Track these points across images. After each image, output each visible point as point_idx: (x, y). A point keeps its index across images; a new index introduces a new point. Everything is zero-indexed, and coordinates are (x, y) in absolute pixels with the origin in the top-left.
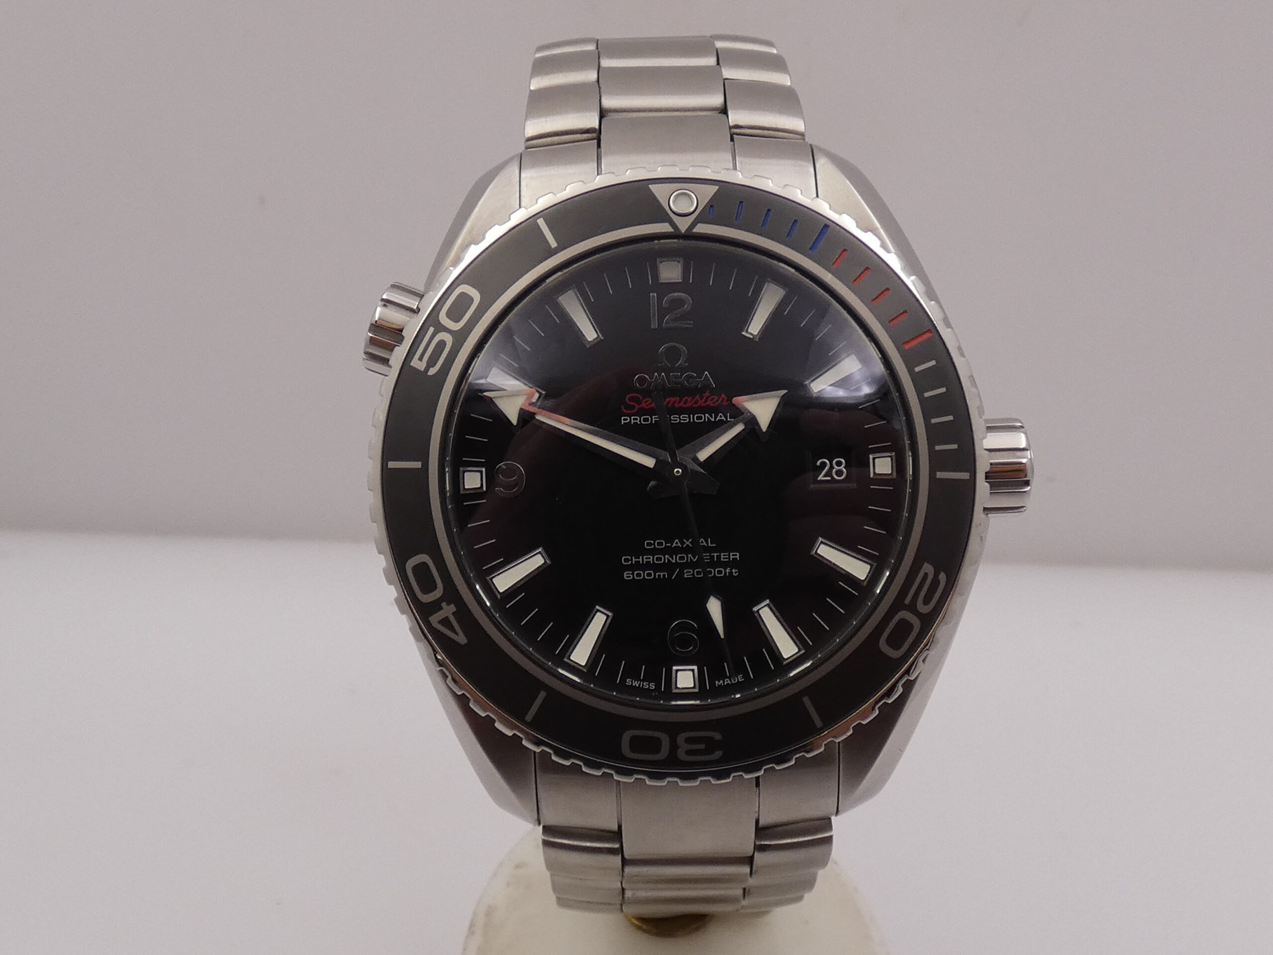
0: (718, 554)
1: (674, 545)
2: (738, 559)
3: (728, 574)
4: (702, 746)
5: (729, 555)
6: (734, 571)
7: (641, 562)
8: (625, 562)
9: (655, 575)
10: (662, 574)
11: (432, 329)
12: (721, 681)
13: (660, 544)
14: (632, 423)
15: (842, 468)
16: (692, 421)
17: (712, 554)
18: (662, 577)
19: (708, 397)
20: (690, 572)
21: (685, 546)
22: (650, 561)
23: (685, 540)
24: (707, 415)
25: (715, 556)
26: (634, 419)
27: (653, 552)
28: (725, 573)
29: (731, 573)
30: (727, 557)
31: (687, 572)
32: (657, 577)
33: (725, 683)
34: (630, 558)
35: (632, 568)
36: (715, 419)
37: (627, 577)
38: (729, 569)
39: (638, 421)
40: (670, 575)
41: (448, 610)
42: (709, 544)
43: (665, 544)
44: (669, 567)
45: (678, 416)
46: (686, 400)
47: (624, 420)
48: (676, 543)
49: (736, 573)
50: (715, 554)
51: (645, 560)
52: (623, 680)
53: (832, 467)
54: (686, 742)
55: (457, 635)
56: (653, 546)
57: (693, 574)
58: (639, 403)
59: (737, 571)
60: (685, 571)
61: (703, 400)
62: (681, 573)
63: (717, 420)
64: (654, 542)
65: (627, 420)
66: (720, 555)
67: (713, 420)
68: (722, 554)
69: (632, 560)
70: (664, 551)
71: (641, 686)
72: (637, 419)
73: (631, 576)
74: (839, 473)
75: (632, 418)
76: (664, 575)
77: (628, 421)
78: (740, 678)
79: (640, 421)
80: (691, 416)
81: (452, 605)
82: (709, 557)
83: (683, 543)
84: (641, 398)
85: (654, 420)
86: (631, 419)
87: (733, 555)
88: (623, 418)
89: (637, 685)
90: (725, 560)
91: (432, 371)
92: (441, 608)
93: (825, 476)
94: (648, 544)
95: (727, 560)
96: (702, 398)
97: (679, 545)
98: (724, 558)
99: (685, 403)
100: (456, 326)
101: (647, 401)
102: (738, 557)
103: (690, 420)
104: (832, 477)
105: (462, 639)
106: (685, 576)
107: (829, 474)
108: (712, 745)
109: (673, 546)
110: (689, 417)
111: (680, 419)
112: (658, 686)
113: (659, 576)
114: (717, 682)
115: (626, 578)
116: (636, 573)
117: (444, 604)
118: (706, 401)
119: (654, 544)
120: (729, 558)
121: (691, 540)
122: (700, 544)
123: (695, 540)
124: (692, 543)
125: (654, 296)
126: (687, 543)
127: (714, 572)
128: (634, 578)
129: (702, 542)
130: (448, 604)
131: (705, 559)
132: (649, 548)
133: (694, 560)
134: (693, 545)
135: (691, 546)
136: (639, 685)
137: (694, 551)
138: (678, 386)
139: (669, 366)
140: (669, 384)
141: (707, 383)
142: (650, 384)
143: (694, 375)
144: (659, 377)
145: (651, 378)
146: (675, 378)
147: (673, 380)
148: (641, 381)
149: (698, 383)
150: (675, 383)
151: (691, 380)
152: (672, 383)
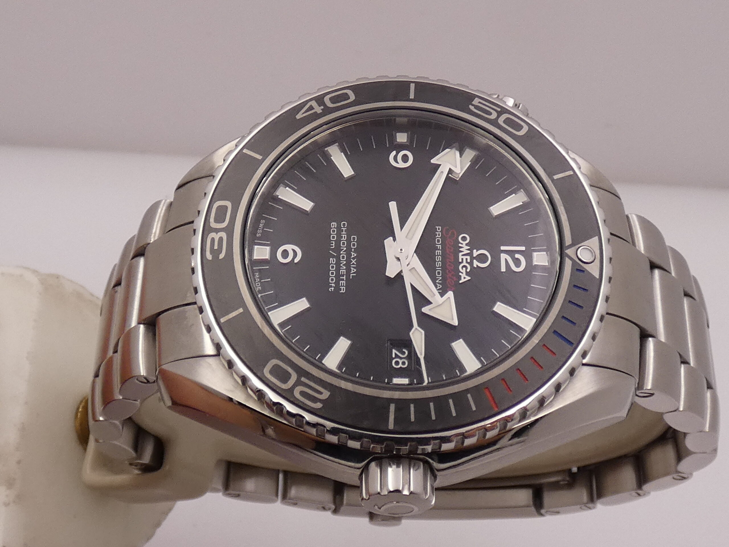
0: (345, 280)
1: (353, 253)
2: (341, 292)
3: (330, 284)
4: (216, 247)
6: (333, 288)
7: (342, 233)
8: (343, 223)
9: (333, 241)
10: (333, 245)
11: (499, 110)
12: (258, 277)
13: (354, 245)
14: (436, 233)
15: (400, 365)
16: (437, 268)
17: (345, 276)
18: (332, 245)
20: (334, 262)
21: (352, 259)
22: (342, 238)
23: (355, 260)
25: (343, 278)
26: (439, 234)
27: (349, 240)
28: (332, 283)
29: (331, 287)
30: (343, 285)
31: (334, 260)
32: (331, 242)
33: (257, 279)
34: (346, 227)
35: (339, 228)
36: (438, 283)
37: (333, 224)
38: (334, 285)
39: (438, 236)
40: (332, 250)
41: (318, 109)
42: (351, 275)
43: (354, 248)
44: (338, 249)
47: (439, 228)
49: (331, 290)
50: (345, 278)
51: (343, 235)
52: (265, 218)
53: (401, 358)
54: (220, 237)
55: (302, 114)
56: (352, 240)
57: (332, 263)
62: (333, 256)
63: (437, 284)
65: (439, 229)
66: (344, 281)
68: (344, 282)
69: (344, 227)
70: (349, 247)
72: (439, 236)
73: (333, 227)
74: (397, 363)
75: (440, 233)
76: (333, 246)
79: (438, 237)
80: (440, 269)
81: (321, 111)
82: (343, 274)
83: (354, 258)
85: (439, 246)
87: (343, 289)
88: (440, 227)
89: (260, 226)
90: (340, 284)
91: (472, 108)
92: (320, 106)
93: (396, 354)
94: (354, 238)
95: (340, 285)
97: (353, 256)
98: (342, 283)
99: (449, 265)
100: (500, 121)
102: (342, 291)
103: (437, 267)
104: (394, 358)
105: (299, 116)
106: (331, 259)
107: (397, 356)
108: (215, 253)
109: (352, 253)
110: (439, 267)
111: (438, 262)
112: (259, 238)
113: (332, 243)
114: (257, 274)
116: (335, 229)
117: (322, 107)
119: (354, 241)
120: (342, 286)
121: (355, 263)
122: (352, 268)
123: (355, 266)
124: (353, 264)
125: (523, 248)
126: (353, 262)
127: (332, 276)
128: (332, 228)
129: (353, 270)
130: (322, 109)
131: (342, 271)
132: (352, 238)
133: (341, 265)
134: (352, 265)
135: (352, 263)
136: (260, 228)
137: (348, 265)
138: (460, 261)
139: (474, 256)
140: (463, 255)
141: (462, 278)
142: (462, 244)
143: (468, 270)
144: (467, 250)
145: (467, 245)
146: (467, 259)
147: (464, 257)
148: (464, 239)
149: (462, 273)
150: (462, 259)
151: (464, 269)
152: (463, 257)
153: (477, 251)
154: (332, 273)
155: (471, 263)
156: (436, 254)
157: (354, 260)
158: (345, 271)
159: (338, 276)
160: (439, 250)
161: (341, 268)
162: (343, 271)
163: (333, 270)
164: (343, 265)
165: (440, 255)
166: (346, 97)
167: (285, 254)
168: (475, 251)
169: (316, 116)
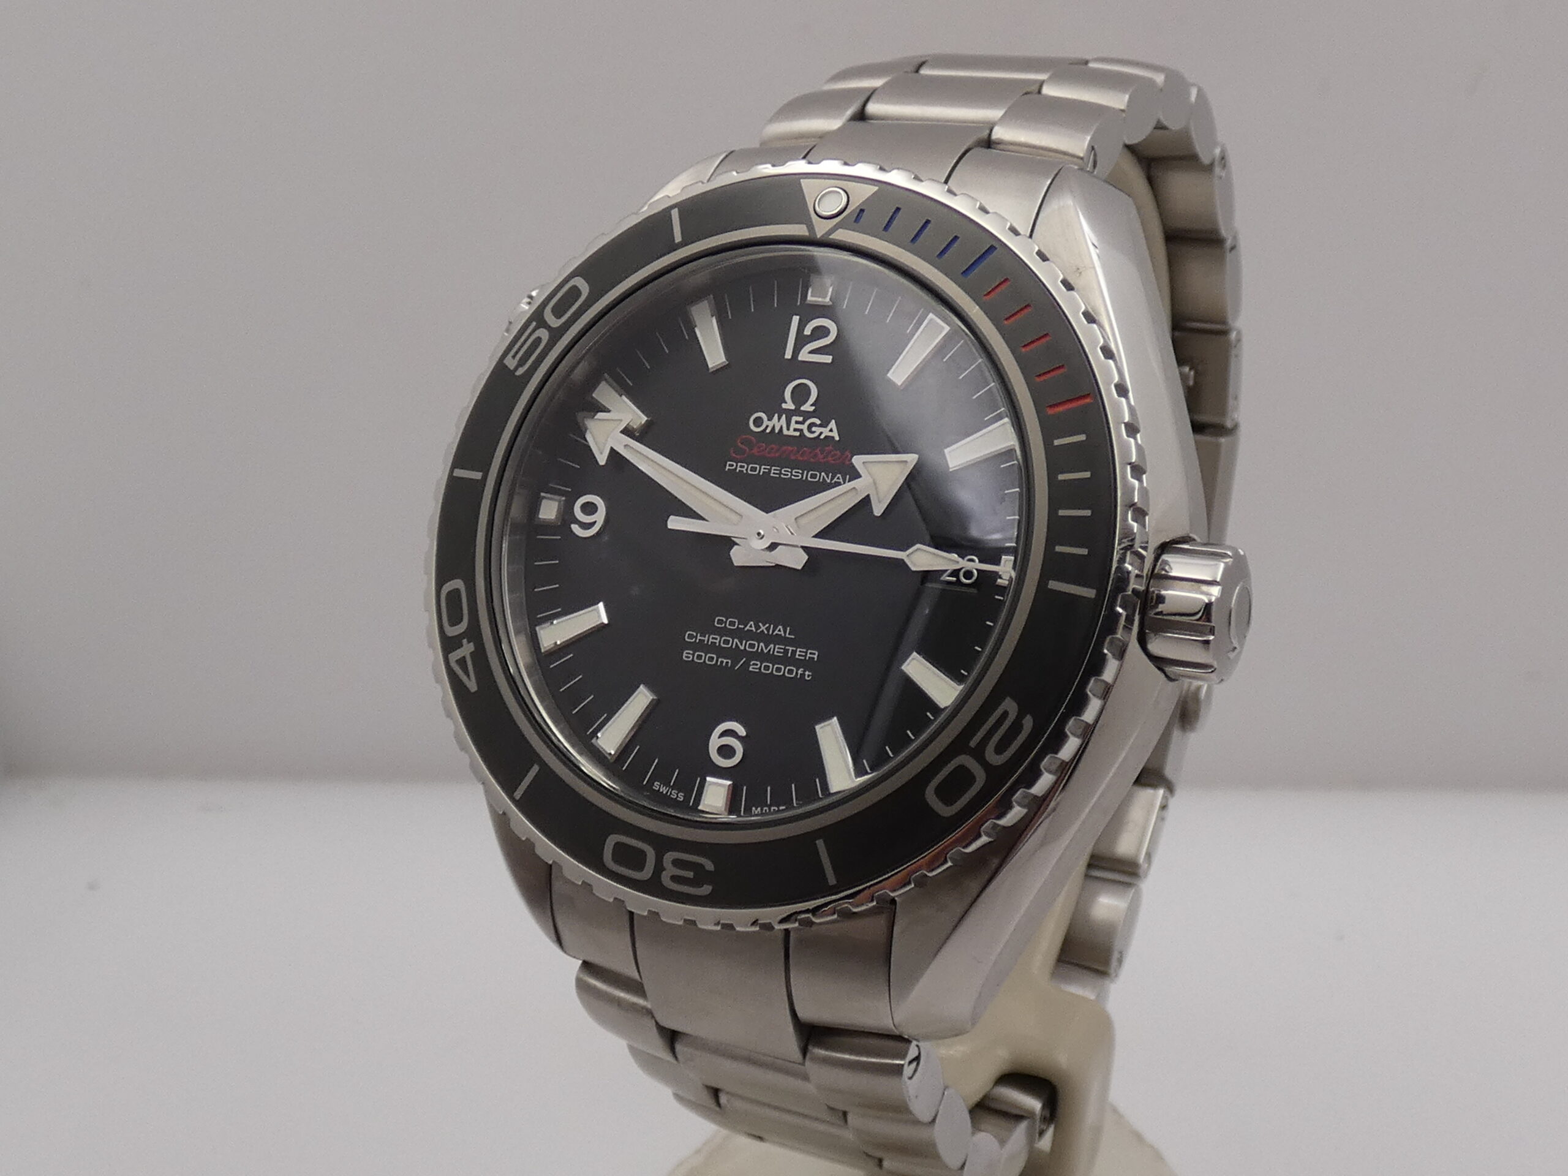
0: (794, 649)
1: (748, 628)
2: (816, 659)
3: (799, 676)
4: (690, 874)
5: (806, 653)
6: (807, 673)
7: (706, 642)
8: (688, 638)
9: (717, 661)
10: (725, 661)
11: (534, 324)
12: (759, 809)
13: (732, 624)
14: (738, 471)
16: (804, 478)
17: (787, 648)
18: (724, 664)
19: (829, 452)
20: (757, 665)
21: (759, 631)
22: (716, 643)
23: (760, 624)
24: (823, 474)
25: (790, 651)
26: (741, 467)
27: (722, 632)
28: (797, 673)
29: (803, 675)
30: (804, 654)
31: (754, 664)
32: (719, 663)
33: (764, 811)
34: (695, 634)
35: (695, 647)
36: (832, 480)
37: (686, 657)
38: (801, 669)
39: (744, 470)
40: (734, 664)
41: (467, 649)
42: (787, 635)
43: (738, 625)
44: (735, 654)
45: (790, 470)
46: (805, 453)
47: (730, 465)
48: (751, 626)
49: (809, 676)
50: (791, 648)
51: (711, 640)
52: (651, 782)
54: (673, 865)
55: (469, 679)
56: (723, 625)
57: (760, 668)
58: (752, 448)
59: (810, 674)
60: (752, 663)
61: (823, 455)
62: (747, 664)
64: (727, 620)
65: (733, 465)
66: (796, 651)
67: (829, 481)
68: (798, 650)
69: (696, 637)
70: (733, 634)
71: (669, 794)
72: (744, 467)
73: (691, 656)
74: (968, 575)
75: (739, 464)
76: (727, 663)
77: (733, 468)
79: (747, 470)
80: (805, 472)
81: (472, 644)
82: (782, 651)
83: (758, 627)
84: (756, 443)
85: (762, 470)
86: (737, 466)
87: (810, 653)
88: (729, 463)
89: (664, 792)
90: (801, 658)
91: (520, 372)
92: (462, 645)
93: (950, 576)
94: (720, 621)
95: (803, 658)
96: (822, 452)
97: (753, 629)
98: (799, 655)
99: (803, 455)
100: (556, 323)
101: (761, 447)
102: (816, 657)
103: (802, 477)
104: (959, 580)
105: (472, 685)
106: (751, 669)
107: (954, 574)
108: (701, 875)
109: (746, 629)
110: (802, 474)
111: (792, 475)
112: (687, 798)
113: (722, 662)
114: (754, 808)
115: (686, 659)
116: (697, 654)
117: (465, 641)
119: (726, 622)
120: (805, 656)
121: (767, 625)
122: (776, 632)
123: (772, 626)
124: (768, 629)
125: (796, 319)
126: (763, 628)
127: (784, 670)
128: (693, 660)
129: (780, 631)
130: (469, 642)
131: (778, 652)
132: (719, 626)
133: (765, 651)
134: (768, 631)
135: (766, 632)
136: (667, 793)
137: (768, 639)
138: (797, 434)
139: (793, 407)
140: (788, 429)
141: (830, 434)
142: (767, 426)
143: (818, 422)
144: (779, 419)
145: (770, 419)
146: (797, 422)
147: (793, 426)
148: (758, 422)
149: (821, 433)
150: (795, 430)
151: (814, 429)
152: (792, 429)
153: (786, 403)
154: (778, 670)
155: (807, 415)
156: (777, 476)
157: (760, 628)
158: (777, 646)
159: (786, 660)
160: (770, 470)
161: (771, 652)
162: (777, 650)
163: (772, 669)
164: (766, 648)
165: (781, 470)
166: (454, 595)
167: (726, 751)
168: (784, 406)
169: (480, 655)
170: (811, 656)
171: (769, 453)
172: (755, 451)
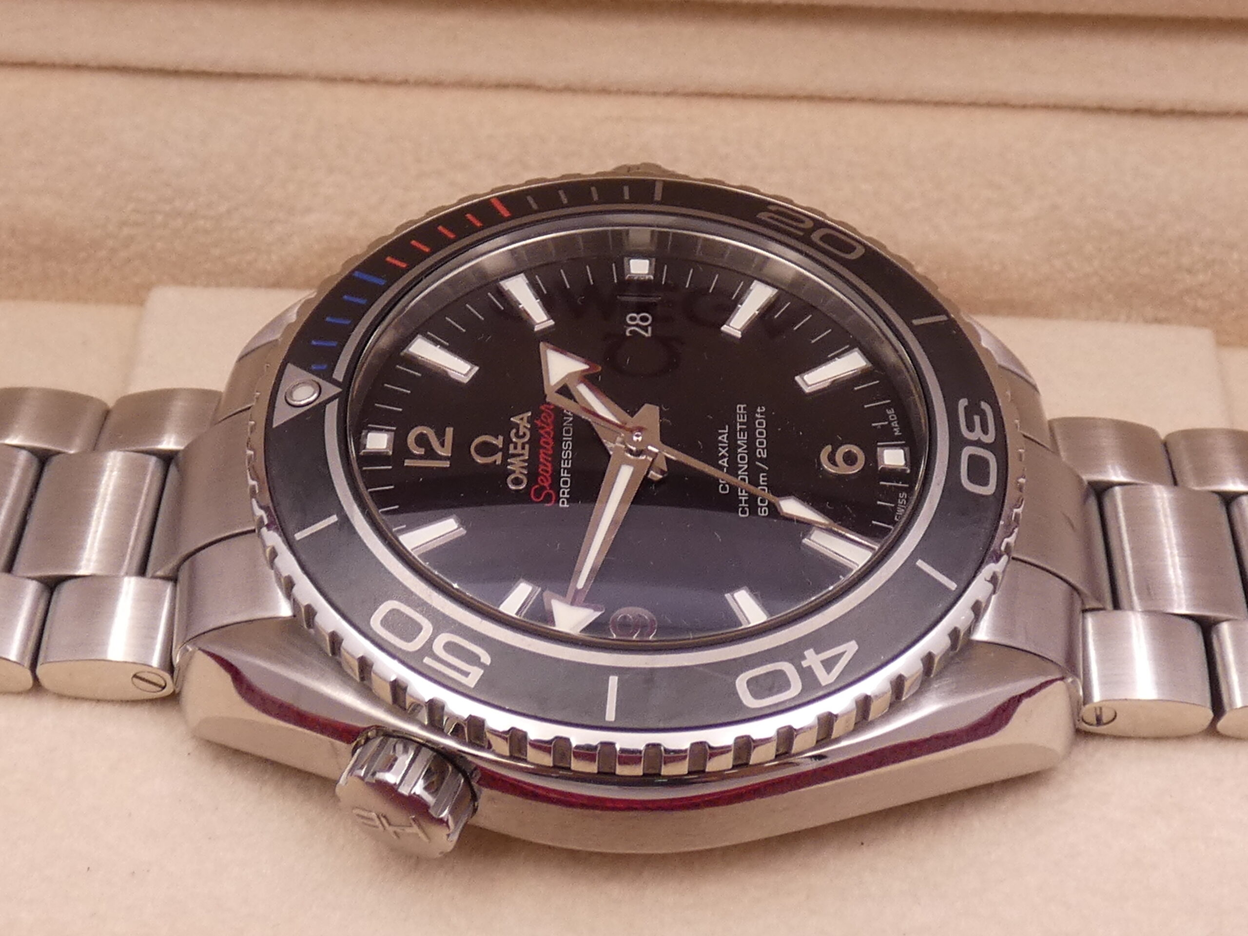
1: (726, 465)
2: (745, 405)
3: (764, 416)
4: (977, 419)
5: (740, 414)
6: (759, 411)
7: (747, 498)
8: (745, 513)
9: (763, 485)
10: (761, 479)
11: (427, 660)
12: (895, 429)
14: (568, 496)
16: (570, 439)
17: (738, 429)
18: (766, 479)
19: (542, 421)
20: (760, 451)
21: (727, 455)
23: (720, 454)
24: (565, 424)
25: (741, 427)
28: (761, 418)
29: (762, 414)
30: (741, 416)
32: (765, 483)
33: (896, 425)
34: (741, 508)
35: (753, 508)
37: (765, 512)
38: (757, 415)
39: (566, 491)
40: (763, 471)
41: (813, 659)
42: (726, 431)
44: (753, 471)
45: (564, 452)
46: (544, 442)
47: (563, 503)
48: (723, 462)
49: (761, 409)
50: (738, 427)
51: (744, 494)
53: (637, 325)
54: (973, 432)
55: (843, 653)
56: (727, 484)
57: (763, 449)
58: (544, 488)
59: (759, 408)
60: (759, 456)
61: (545, 426)
62: (761, 460)
64: (721, 482)
66: (739, 422)
68: (738, 420)
69: (743, 508)
71: (903, 506)
73: (763, 507)
74: (644, 319)
76: (763, 477)
77: (565, 500)
78: (890, 412)
79: (567, 488)
80: (564, 439)
81: (806, 653)
82: (742, 433)
83: (723, 456)
84: (537, 486)
85: (565, 475)
86: (563, 496)
87: (740, 411)
90: (746, 418)
91: (486, 659)
92: (810, 667)
93: (647, 331)
94: (724, 490)
95: (745, 416)
96: (543, 428)
97: (726, 460)
98: (744, 418)
99: (548, 444)
100: (427, 627)
101: (542, 480)
102: (742, 406)
104: (649, 325)
105: (850, 648)
106: (765, 456)
107: (645, 329)
108: (975, 409)
109: (727, 466)
110: (566, 441)
113: (763, 481)
114: (896, 434)
116: (760, 503)
117: (805, 664)
118: (548, 425)
119: (724, 483)
120: (744, 413)
121: (720, 449)
122: (725, 440)
123: (720, 445)
124: (724, 448)
125: (408, 463)
126: (723, 452)
127: (761, 429)
128: (767, 506)
129: (723, 438)
130: (804, 658)
131: (744, 436)
132: (728, 488)
133: (745, 446)
135: (727, 449)
137: (733, 447)
138: (527, 446)
139: (500, 454)
140: (522, 455)
141: (525, 419)
142: (521, 473)
143: (514, 431)
144: (512, 464)
145: (513, 472)
146: (515, 448)
147: (519, 451)
148: (517, 481)
149: (525, 427)
150: (523, 448)
151: (521, 433)
152: (523, 452)
153: (495, 462)
154: (761, 443)
155: (507, 441)
156: (570, 459)
158: (738, 439)
159: (750, 429)
160: (565, 469)
161: (745, 442)
162: (742, 439)
163: (761, 438)
164: (742, 446)
165: (565, 458)
167: (849, 459)
168: (498, 462)
170: (742, 409)
171: (547, 472)
172: (546, 484)
